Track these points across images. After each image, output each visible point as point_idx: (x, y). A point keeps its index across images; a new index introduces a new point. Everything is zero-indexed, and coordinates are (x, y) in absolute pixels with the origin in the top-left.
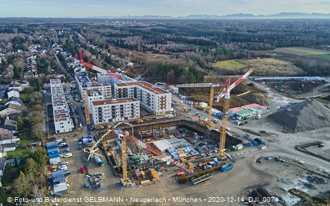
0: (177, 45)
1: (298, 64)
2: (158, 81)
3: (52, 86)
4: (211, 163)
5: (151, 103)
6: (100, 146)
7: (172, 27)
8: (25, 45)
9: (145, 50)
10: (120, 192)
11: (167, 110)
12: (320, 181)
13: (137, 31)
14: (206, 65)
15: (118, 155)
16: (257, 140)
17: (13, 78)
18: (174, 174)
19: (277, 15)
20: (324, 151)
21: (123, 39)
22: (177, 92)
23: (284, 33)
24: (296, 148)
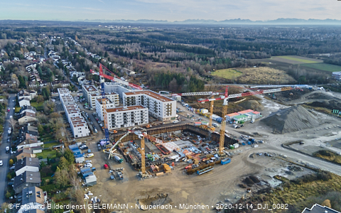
0: (177, 54)
1: (290, 73)
2: (161, 89)
3: (61, 95)
4: (213, 158)
5: (158, 110)
6: (117, 147)
7: (169, 34)
8: (21, 52)
9: (145, 58)
10: (140, 182)
11: (173, 116)
12: (298, 169)
13: (134, 37)
14: (206, 74)
15: (132, 155)
16: (250, 140)
17: (19, 88)
18: (183, 168)
19: (274, 21)
20: (304, 147)
21: (121, 46)
22: (180, 100)
23: (280, 41)
24: (282, 146)
